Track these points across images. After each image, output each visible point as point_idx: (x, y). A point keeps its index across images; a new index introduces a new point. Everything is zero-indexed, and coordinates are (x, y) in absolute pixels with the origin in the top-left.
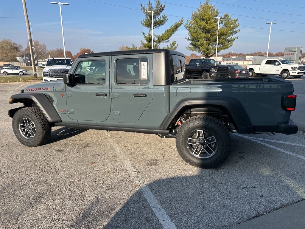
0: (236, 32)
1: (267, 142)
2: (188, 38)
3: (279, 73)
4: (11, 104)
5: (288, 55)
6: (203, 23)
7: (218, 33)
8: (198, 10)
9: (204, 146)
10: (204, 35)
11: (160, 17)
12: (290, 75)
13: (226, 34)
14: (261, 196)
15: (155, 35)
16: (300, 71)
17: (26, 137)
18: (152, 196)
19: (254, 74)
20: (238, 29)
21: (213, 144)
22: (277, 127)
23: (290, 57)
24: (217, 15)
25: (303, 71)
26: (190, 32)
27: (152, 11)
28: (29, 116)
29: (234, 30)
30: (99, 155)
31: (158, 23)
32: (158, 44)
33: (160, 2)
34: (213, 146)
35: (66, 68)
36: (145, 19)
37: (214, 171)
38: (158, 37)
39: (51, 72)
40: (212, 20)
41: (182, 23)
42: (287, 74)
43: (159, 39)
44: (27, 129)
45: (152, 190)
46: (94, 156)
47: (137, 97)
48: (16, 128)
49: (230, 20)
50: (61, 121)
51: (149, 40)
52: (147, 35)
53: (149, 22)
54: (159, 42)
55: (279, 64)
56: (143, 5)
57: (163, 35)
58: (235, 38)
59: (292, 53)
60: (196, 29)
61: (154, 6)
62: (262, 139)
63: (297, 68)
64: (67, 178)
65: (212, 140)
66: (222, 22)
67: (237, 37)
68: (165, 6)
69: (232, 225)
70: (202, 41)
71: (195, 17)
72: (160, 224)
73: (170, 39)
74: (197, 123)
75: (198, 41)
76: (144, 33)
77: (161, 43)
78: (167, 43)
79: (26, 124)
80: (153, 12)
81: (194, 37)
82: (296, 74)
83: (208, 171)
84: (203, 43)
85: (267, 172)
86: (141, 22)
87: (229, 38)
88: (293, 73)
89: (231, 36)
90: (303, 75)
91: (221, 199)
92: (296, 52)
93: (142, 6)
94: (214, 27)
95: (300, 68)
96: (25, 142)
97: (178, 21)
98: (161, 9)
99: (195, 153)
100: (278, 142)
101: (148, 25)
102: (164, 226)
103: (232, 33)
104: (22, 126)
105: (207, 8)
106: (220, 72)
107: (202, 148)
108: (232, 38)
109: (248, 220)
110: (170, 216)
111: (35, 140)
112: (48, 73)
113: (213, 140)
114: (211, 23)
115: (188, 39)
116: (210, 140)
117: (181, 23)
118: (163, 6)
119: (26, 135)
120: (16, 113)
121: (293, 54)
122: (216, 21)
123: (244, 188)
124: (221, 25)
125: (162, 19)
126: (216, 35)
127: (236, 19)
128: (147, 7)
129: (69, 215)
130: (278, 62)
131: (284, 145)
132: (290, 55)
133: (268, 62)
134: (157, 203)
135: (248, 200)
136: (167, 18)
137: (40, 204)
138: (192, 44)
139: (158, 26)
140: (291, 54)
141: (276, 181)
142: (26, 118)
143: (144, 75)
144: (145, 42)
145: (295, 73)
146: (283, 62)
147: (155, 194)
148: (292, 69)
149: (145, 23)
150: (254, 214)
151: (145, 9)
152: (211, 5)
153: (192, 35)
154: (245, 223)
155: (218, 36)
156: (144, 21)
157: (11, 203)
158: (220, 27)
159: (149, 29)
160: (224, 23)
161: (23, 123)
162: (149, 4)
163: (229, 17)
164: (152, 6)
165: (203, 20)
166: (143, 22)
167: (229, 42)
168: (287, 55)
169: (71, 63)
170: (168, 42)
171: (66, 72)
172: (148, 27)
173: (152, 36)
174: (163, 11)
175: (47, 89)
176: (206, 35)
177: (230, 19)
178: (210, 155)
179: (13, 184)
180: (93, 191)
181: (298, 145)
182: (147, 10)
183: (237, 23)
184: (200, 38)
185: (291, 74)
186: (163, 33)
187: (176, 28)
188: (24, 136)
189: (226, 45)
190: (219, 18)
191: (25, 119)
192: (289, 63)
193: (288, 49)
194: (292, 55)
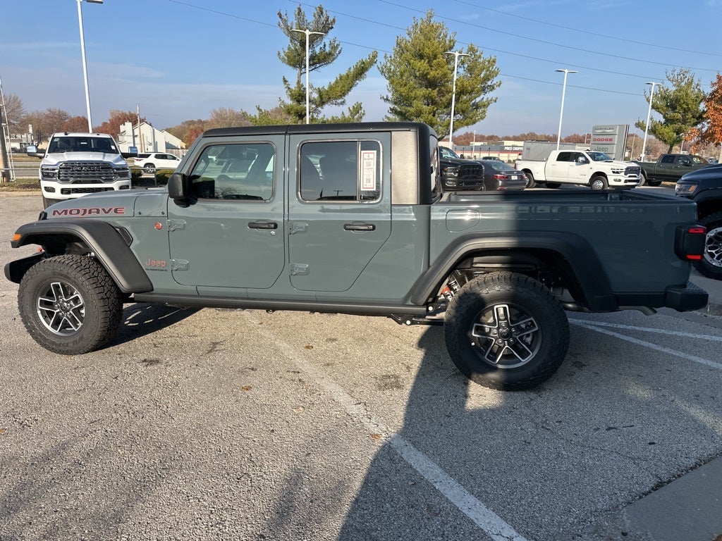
0: (492, 88)
1: (617, 330)
2: (385, 98)
3: (587, 181)
4: (18, 247)
5: (600, 142)
6: (422, 65)
7: (454, 87)
8: (408, 34)
9: (508, 341)
10: (422, 91)
11: (325, 45)
12: (609, 186)
13: (472, 91)
14: (649, 444)
15: (311, 87)
16: (630, 176)
17: (56, 332)
18: (421, 456)
19: (532, 181)
20: (496, 80)
21: (528, 336)
22: (665, 295)
23: (604, 146)
24: (451, 48)
25: (635, 177)
26: (392, 83)
27: (307, 30)
28: (68, 278)
29: (489, 83)
30: (253, 369)
31: (319, 60)
32: (320, 109)
33: (324, 11)
34: (529, 340)
35: (104, 158)
36: (289, 48)
37: (533, 395)
38: (319, 91)
39: (63, 168)
40: (441, 59)
41: (375, 63)
42: (602, 184)
43: (321, 96)
44: (58, 310)
45: (414, 444)
46: (242, 372)
47: (353, 230)
48: (28, 308)
49: (481, 60)
50: (153, 290)
51: (299, 97)
52: (293, 86)
53: (299, 55)
54: (322, 103)
55: (587, 162)
56: (283, 14)
57: (331, 88)
58: (491, 100)
59: (609, 137)
60: (404, 78)
61: (310, 18)
62: (603, 324)
63: (624, 170)
64: (199, 426)
65: (526, 327)
66: (463, 63)
67: (494, 99)
68: (334, 20)
69: (617, 507)
70: (419, 104)
71: (401, 49)
72: (464, 516)
73: (346, 98)
74: (497, 288)
75: (410, 105)
76: (285, 81)
77: (326, 107)
78: (341, 106)
79: (58, 299)
80: (308, 33)
81: (401, 95)
82: (622, 183)
83: (519, 397)
84: (421, 111)
85: (641, 393)
86: (279, 54)
87: (478, 100)
88: (615, 180)
89: (482, 96)
90: (636, 185)
91: (571, 455)
92: (617, 137)
93: (280, 17)
94: (445, 75)
95: (628, 171)
96: (54, 343)
97: (365, 58)
98: (327, 27)
99: (488, 357)
100: (637, 328)
101: (296, 61)
102: (476, 521)
103: (483, 90)
104: (44, 303)
105: (429, 31)
106: (464, 176)
107: (505, 345)
108: (484, 100)
109: (646, 494)
110: (479, 496)
111: (82, 338)
112: (57, 171)
113: (529, 327)
114: (439, 65)
115: (387, 100)
116: (523, 326)
117: (373, 61)
118: (331, 19)
119: (55, 325)
120: (30, 269)
121: (611, 140)
122: (450, 59)
123: (609, 429)
124: (461, 71)
125: (328, 49)
126: (451, 91)
127: (493, 58)
128: (292, 20)
129: (245, 511)
130: (583, 156)
131: (654, 334)
132: (605, 142)
133: (563, 157)
134: (438, 471)
135: (628, 453)
136: (339, 49)
137: (158, 491)
138: (393, 111)
139: (318, 65)
140: (607, 140)
141: (667, 412)
142: (59, 283)
143: (368, 181)
144: (289, 102)
145: (620, 180)
146: (595, 157)
147: (425, 452)
148: (614, 172)
149: (288, 57)
150: (651, 482)
151: (289, 24)
152: (438, 25)
153: (396, 91)
154: (642, 501)
155: (454, 96)
156: (287, 51)
157: (83, 494)
158: (458, 74)
159: (296, 71)
160: (466, 66)
161: (50, 295)
162: (299, 14)
163: (478, 53)
164: (306, 18)
165: (421, 57)
166: (282, 54)
167: (477, 108)
168: (597, 142)
169: (113, 147)
170: (343, 103)
171: (102, 168)
172: (294, 66)
173: (305, 89)
174: (330, 31)
175: (116, 211)
176: (428, 92)
177: (480, 57)
178: (524, 361)
179: (64, 446)
180: (276, 453)
181: (680, 334)
182: (294, 27)
183: (494, 67)
184: (415, 98)
185: (612, 182)
186: (332, 83)
187: (361, 71)
188: (49, 327)
189: (471, 115)
190: (457, 54)
191: (57, 287)
192: (607, 159)
193: (599, 129)
194: (609, 142)
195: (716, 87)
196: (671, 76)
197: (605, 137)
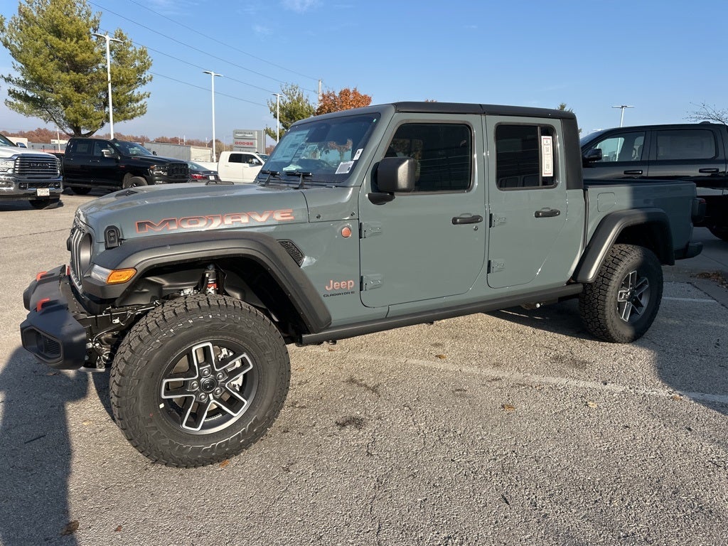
0: (144, 83)
5: (242, 146)
6: (68, 44)
7: (109, 76)
10: (69, 76)
17: (195, 431)
20: (147, 74)
24: (96, 30)
29: (140, 76)
49: (130, 49)
50: (331, 324)
58: (143, 95)
59: (249, 141)
67: (147, 93)
70: (68, 91)
92: (256, 141)
94: (97, 59)
106: (173, 176)
114: (87, 48)
121: (251, 144)
126: (104, 80)
127: (144, 49)
130: (255, 158)
132: (246, 146)
133: (235, 159)
140: (248, 144)
142: (209, 344)
143: (548, 165)
155: (110, 85)
160: (113, 53)
163: (126, 42)
168: (239, 145)
190: (108, 38)
193: (239, 133)
194: (250, 146)
195: (322, 104)
196: (285, 90)
197: (246, 141)
